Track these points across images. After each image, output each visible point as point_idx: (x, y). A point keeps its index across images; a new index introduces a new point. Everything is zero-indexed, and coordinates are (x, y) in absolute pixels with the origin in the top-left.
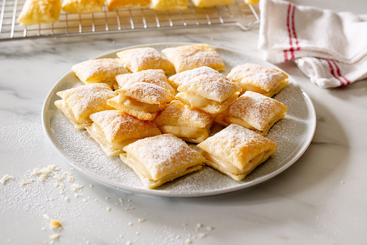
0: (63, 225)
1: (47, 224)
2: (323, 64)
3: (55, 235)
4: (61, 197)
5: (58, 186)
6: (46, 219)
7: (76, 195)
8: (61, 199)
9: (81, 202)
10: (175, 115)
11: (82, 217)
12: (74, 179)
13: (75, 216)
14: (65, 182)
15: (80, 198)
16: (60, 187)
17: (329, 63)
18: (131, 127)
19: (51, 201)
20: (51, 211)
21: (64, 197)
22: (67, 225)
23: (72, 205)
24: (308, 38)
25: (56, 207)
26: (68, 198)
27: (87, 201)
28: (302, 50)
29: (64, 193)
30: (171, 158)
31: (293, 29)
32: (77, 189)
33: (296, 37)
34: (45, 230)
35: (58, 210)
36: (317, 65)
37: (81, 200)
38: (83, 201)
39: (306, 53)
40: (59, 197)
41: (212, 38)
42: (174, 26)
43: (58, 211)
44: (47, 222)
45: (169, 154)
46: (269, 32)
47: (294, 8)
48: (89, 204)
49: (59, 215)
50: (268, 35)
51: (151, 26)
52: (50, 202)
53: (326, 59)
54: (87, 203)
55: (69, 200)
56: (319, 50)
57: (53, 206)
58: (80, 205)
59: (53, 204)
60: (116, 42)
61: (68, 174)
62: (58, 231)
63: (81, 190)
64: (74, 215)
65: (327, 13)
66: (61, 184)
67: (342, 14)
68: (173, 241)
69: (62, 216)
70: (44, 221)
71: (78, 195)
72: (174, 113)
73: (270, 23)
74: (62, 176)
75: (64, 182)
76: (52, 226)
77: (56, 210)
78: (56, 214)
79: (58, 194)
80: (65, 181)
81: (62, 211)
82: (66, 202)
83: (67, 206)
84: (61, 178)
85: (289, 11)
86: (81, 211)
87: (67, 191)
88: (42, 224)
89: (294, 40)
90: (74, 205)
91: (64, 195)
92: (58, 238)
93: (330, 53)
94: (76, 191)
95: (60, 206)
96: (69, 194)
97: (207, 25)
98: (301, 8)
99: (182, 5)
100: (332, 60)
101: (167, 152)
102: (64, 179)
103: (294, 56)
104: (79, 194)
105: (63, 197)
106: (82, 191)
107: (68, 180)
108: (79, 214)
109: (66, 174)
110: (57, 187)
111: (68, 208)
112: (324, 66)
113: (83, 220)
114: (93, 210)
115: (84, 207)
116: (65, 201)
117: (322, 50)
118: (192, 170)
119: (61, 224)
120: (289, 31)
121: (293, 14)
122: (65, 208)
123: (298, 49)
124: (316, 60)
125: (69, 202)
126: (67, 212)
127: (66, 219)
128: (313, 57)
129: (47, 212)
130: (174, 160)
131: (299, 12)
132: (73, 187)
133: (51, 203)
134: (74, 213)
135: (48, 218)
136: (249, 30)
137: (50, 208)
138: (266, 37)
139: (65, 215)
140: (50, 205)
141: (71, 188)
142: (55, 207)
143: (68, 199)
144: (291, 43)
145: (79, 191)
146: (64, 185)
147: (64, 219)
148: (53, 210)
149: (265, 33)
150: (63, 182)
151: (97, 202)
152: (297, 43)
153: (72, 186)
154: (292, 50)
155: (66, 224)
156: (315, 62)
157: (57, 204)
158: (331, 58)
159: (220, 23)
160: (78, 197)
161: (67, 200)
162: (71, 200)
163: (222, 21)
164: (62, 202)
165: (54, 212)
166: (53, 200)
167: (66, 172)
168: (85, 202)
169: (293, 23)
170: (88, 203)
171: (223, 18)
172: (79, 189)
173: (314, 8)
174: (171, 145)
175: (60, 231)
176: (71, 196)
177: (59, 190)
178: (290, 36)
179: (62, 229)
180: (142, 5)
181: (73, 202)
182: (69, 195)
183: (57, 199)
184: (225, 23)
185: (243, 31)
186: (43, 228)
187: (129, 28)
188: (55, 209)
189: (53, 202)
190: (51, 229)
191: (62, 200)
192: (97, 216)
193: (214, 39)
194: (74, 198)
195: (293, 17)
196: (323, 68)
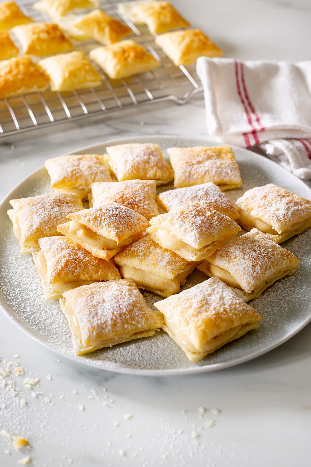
0: (30, 442)
1: (9, 444)
2: (297, 148)
3: (25, 460)
4: (15, 400)
5: (6, 385)
6: (6, 437)
7: (34, 394)
8: (17, 404)
9: (43, 404)
10: (141, 256)
11: (52, 426)
12: (24, 371)
13: (42, 426)
14: (14, 377)
15: (40, 398)
16: (10, 386)
17: (305, 145)
18: (80, 266)
19: (5, 410)
20: (9, 425)
21: (19, 401)
22: (36, 441)
23: (33, 410)
24: (269, 109)
25: (14, 417)
26: (24, 401)
27: (50, 401)
28: (267, 131)
29: (17, 394)
30: (112, 319)
31: (247, 98)
32: (32, 385)
33: (253, 111)
34: (10, 454)
35: (17, 421)
36: (291, 150)
37: (43, 401)
38: (46, 402)
39: (272, 136)
40: (13, 401)
41: (142, 123)
42: (89, 113)
43: (18, 423)
44: (9, 441)
45: (111, 313)
46: (219, 108)
47: (242, 65)
48: (54, 405)
49: (21, 428)
50: (219, 113)
51: (59, 118)
52: (3, 410)
53: (299, 140)
54: (51, 405)
55: (27, 404)
56: (289, 127)
57: (9, 416)
58: (44, 409)
59: (8, 413)
60: (15, 147)
61: (14, 365)
62: (27, 452)
63: (38, 386)
64: (40, 424)
65: (284, 66)
66: (9, 382)
67: (301, 65)
68: (176, 438)
69: (26, 429)
70: (4, 440)
71: (36, 394)
72: (140, 252)
73: (218, 95)
74: (7, 370)
75: (12, 378)
76: (16, 445)
77: (15, 422)
78: (16, 428)
79: (10, 397)
80: (12, 376)
81: (23, 421)
82: (24, 407)
83: (26, 413)
84: (7, 373)
85: (237, 73)
86: (48, 417)
87: (21, 390)
88: (3, 445)
89: (253, 117)
90: (36, 409)
91: (17, 397)
92: (30, 461)
93: (302, 129)
94: (32, 389)
95: (18, 414)
96: (23, 394)
97: (132, 104)
98: (250, 64)
99: (94, 81)
100: (306, 139)
101: (109, 311)
102: (10, 373)
103: (258, 141)
104: (38, 393)
105: (17, 401)
106: (40, 387)
107: (17, 373)
108: (46, 422)
109: (11, 366)
110: (6, 387)
111: (28, 415)
112: (299, 150)
113: (54, 429)
114: (63, 413)
115: (50, 410)
116: (22, 407)
117: (293, 127)
118: (140, 336)
119: (27, 440)
120: (243, 102)
121: (242, 75)
122: (25, 417)
123: (263, 130)
124: (287, 143)
125: (28, 407)
126: (29, 422)
127: (32, 433)
128: (283, 139)
129: (4, 426)
130: (115, 322)
131: (249, 70)
132: (27, 383)
133: (5, 412)
134: (39, 421)
135: (8, 435)
136: (187, 103)
137: (5, 420)
138: (217, 118)
139: (28, 427)
140: (5, 415)
141: (24, 384)
142: (11, 417)
143: (26, 402)
144: (250, 122)
145: (36, 388)
146: (14, 382)
147: (29, 433)
148: (10, 422)
149: (215, 112)
150: (10, 378)
151: (63, 400)
152: (258, 120)
153: (25, 382)
154: (254, 132)
155: (34, 440)
156: (288, 147)
157: (13, 413)
158: (305, 136)
159: (149, 100)
160: (37, 397)
161: (25, 405)
162: (29, 404)
163: (150, 95)
164: (19, 409)
165: (13, 425)
166: (6, 408)
167: (11, 363)
168: (48, 403)
169: (245, 89)
170: (53, 403)
171: (151, 91)
172: (35, 385)
173: (266, 61)
174: (118, 300)
175: (29, 451)
176: (28, 397)
177: (9, 390)
178: (247, 111)
179: (31, 447)
180: (39, 87)
181: (33, 405)
182: (24, 396)
183: (11, 405)
184: (155, 98)
185: (179, 105)
186: (7, 452)
187: (30, 124)
188: (13, 420)
189: (7, 411)
190: (17, 451)
191: (18, 406)
192: (70, 420)
193: (145, 124)
194: (32, 399)
195: (243, 80)
196: (298, 153)
